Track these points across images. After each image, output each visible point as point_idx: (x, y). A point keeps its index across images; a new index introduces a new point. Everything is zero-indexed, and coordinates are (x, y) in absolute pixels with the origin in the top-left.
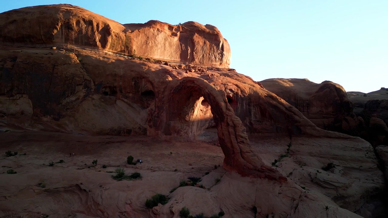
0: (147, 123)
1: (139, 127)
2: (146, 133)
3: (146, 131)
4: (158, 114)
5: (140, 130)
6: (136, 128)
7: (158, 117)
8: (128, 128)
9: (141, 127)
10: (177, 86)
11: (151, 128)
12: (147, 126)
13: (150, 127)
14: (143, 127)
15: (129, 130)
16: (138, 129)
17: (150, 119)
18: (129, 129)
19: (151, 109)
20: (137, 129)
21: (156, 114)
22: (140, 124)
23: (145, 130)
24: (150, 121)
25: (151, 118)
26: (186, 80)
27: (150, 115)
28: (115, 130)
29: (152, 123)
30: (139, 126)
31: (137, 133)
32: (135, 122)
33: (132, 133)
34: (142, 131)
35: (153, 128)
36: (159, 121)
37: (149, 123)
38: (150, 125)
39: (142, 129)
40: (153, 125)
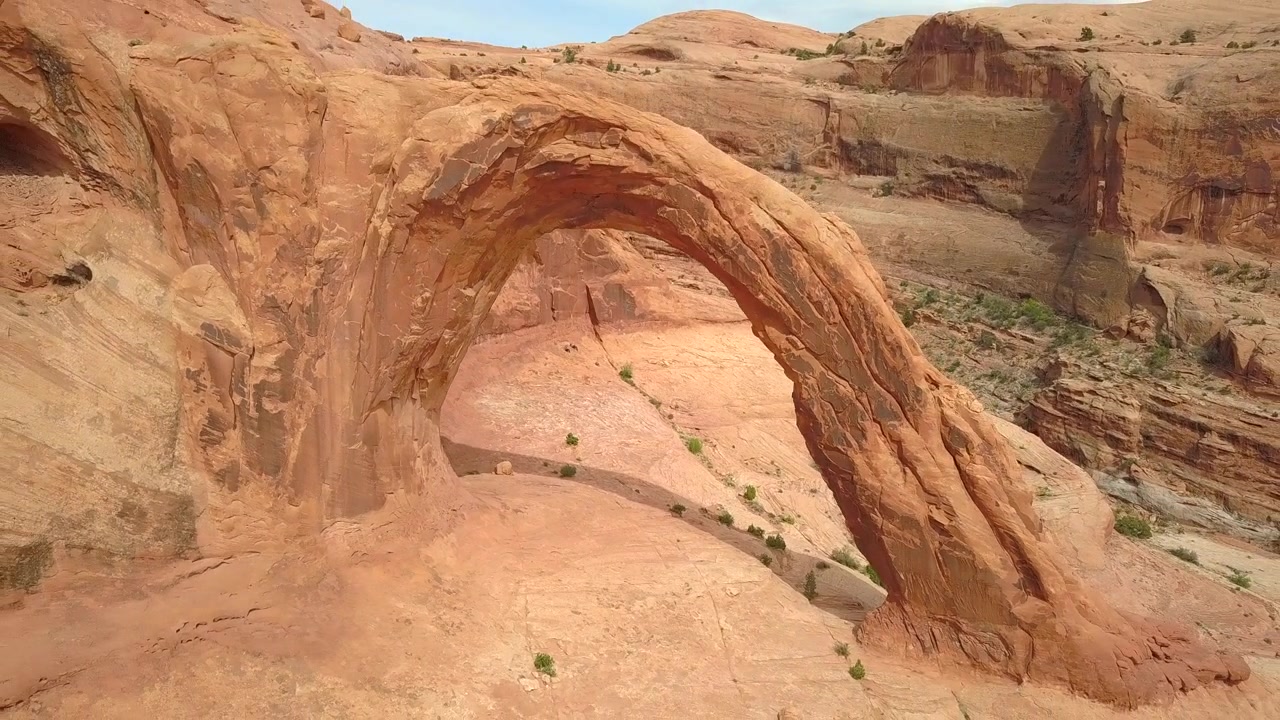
0: (182, 452)
1: (124, 502)
2: (193, 534)
3: (193, 518)
4: (285, 364)
5: (140, 530)
6: (90, 514)
7: (286, 392)
8: (9, 540)
9: (146, 501)
10: (460, 153)
11: (234, 488)
12: (193, 480)
13: (228, 478)
14: (156, 492)
15: (26, 551)
16: (112, 523)
17: (213, 420)
18: (23, 542)
19: (205, 327)
20: (100, 527)
21: (270, 371)
22: (117, 477)
23: (183, 509)
24: (211, 433)
25: (219, 408)
26: (542, 110)
27: (206, 379)
29: (233, 448)
30: (124, 493)
31: (112, 555)
32: (60, 458)
33: (57, 572)
34: (157, 531)
35: (252, 485)
36: (301, 421)
37: (204, 448)
38: (216, 469)
39: (151, 515)
40: (249, 464)
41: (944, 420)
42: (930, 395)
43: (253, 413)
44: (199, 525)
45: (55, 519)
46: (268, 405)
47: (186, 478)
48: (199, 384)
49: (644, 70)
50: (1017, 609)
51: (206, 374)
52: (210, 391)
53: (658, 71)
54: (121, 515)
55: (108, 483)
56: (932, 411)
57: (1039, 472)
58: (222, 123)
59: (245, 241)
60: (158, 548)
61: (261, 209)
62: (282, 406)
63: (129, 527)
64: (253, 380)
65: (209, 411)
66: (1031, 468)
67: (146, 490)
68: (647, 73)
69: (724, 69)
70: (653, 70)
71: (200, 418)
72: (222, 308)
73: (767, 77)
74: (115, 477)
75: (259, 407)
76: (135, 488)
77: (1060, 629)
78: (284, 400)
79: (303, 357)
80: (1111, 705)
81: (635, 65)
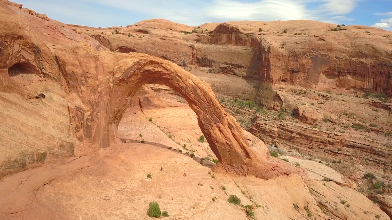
0: (71, 133)
1: (61, 144)
2: (73, 151)
3: (73, 147)
4: (92, 114)
5: (64, 150)
6: (54, 146)
7: (92, 120)
8: (40, 151)
9: (65, 144)
10: (128, 69)
11: (81, 141)
12: (73, 140)
13: (80, 139)
14: (67, 142)
15: (43, 154)
16: (59, 148)
17: (77, 126)
18: (43, 152)
19: (75, 106)
20: (56, 149)
21: (89, 116)
22: (59, 139)
23: (72, 146)
24: (77, 130)
25: (78, 124)
27: (76, 118)
28: (15, 161)
29: (81, 132)
30: (61, 142)
31: (58, 155)
32: (48, 135)
33: (48, 159)
34: (67, 150)
35: (85, 141)
36: (95, 127)
37: (76, 133)
38: (78, 137)
39: (66, 147)
40: (85, 136)
41: (228, 123)
42: (225, 118)
43: (85, 125)
44: (75, 149)
45: (48, 147)
46: (88, 123)
47: (72, 139)
48: (75, 119)
49: (139, 36)
50: (244, 161)
51: (76, 117)
52: (77, 120)
53: (144, 37)
54: (60, 147)
55: (58, 140)
56: (226, 120)
57: (251, 141)
58: (78, 64)
59: (83, 88)
60: (67, 154)
61: (87, 81)
62: (91, 123)
63: (62, 149)
64: (86, 118)
65: (77, 125)
66: (249, 140)
67: (65, 141)
68: (140, 37)
69: (163, 36)
70: (142, 37)
71: (75, 126)
72: (79, 102)
73: (175, 39)
74: (59, 138)
75: (87, 124)
76: (63, 141)
77: (253, 164)
78: (91, 122)
79: (95, 113)
80: (264, 179)
81: (137, 35)
